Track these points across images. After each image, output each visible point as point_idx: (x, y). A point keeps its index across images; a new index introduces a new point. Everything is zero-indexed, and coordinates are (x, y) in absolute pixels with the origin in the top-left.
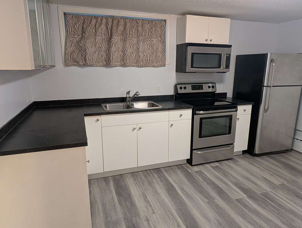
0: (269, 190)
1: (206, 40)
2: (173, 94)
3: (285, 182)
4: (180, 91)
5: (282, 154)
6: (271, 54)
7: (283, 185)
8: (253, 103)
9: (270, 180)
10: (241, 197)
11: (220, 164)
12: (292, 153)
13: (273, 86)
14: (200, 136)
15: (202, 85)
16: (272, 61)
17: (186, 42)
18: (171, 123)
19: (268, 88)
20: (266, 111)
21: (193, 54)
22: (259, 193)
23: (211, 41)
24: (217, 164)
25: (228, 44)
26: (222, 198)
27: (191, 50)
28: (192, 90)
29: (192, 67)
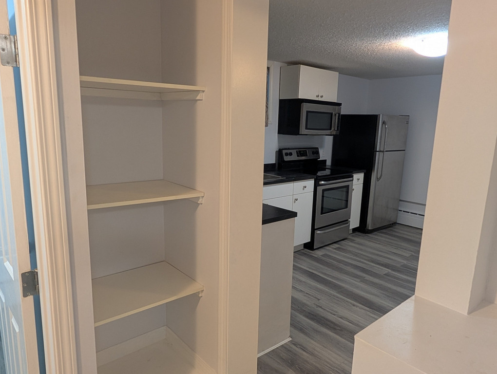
0: (405, 262)
1: (318, 96)
2: (274, 162)
3: (413, 254)
4: (287, 158)
5: (390, 228)
6: (383, 115)
7: (412, 255)
8: (365, 171)
9: (399, 253)
10: (387, 272)
11: (339, 244)
12: (397, 226)
13: (386, 151)
14: (322, 213)
15: (306, 151)
16: (384, 123)
17: (299, 98)
18: (295, 197)
19: (381, 153)
20: (378, 179)
21: (308, 112)
22: (398, 266)
23: (322, 97)
24: (336, 246)
25: (336, 102)
26: (371, 276)
27: (305, 108)
28: (298, 156)
29: (306, 128)
